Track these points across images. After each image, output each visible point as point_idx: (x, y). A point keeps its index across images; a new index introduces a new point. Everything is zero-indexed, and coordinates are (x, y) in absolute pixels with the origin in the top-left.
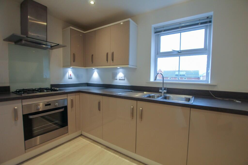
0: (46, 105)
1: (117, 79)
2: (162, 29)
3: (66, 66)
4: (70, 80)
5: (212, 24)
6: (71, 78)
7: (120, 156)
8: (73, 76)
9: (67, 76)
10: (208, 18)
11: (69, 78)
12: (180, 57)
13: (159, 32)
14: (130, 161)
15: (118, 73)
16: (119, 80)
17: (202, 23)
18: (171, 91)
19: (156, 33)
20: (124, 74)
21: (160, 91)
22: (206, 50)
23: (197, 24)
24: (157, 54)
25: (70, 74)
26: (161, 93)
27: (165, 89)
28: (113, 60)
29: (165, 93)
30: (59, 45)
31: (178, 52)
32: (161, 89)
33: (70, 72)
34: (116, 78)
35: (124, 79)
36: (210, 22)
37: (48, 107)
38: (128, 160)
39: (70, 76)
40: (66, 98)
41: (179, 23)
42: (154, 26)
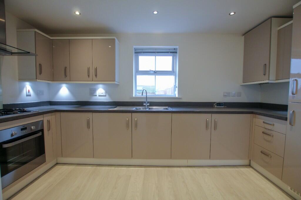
0: (22, 129)
1: (96, 96)
2: (141, 50)
3: (23, 78)
4: (29, 97)
5: (178, 55)
6: (30, 95)
7: (115, 167)
8: (32, 92)
9: (25, 92)
10: (174, 49)
11: (27, 95)
12: (156, 76)
13: (138, 52)
14: (126, 167)
15: (98, 89)
16: (99, 96)
17: (171, 52)
18: (152, 104)
19: (135, 53)
20: (104, 89)
21: (144, 104)
22: (174, 72)
23: (168, 52)
24: (137, 72)
25: (29, 90)
26: (145, 106)
27: (148, 103)
28: (96, 76)
29: (148, 106)
30: (30, 53)
31: (154, 72)
32: (145, 103)
33: (28, 87)
34: (95, 94)
35: (105, 95)
36: (176, 53)
37: (24, 132)
38: (125, 167)
39: (29, 92)
40: (42, 119)
41: (155, 49)
42: (135, 47)
